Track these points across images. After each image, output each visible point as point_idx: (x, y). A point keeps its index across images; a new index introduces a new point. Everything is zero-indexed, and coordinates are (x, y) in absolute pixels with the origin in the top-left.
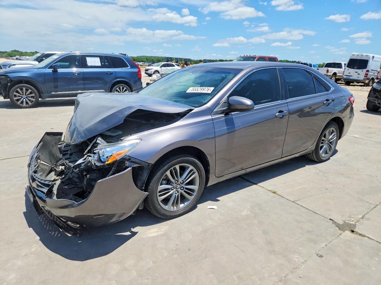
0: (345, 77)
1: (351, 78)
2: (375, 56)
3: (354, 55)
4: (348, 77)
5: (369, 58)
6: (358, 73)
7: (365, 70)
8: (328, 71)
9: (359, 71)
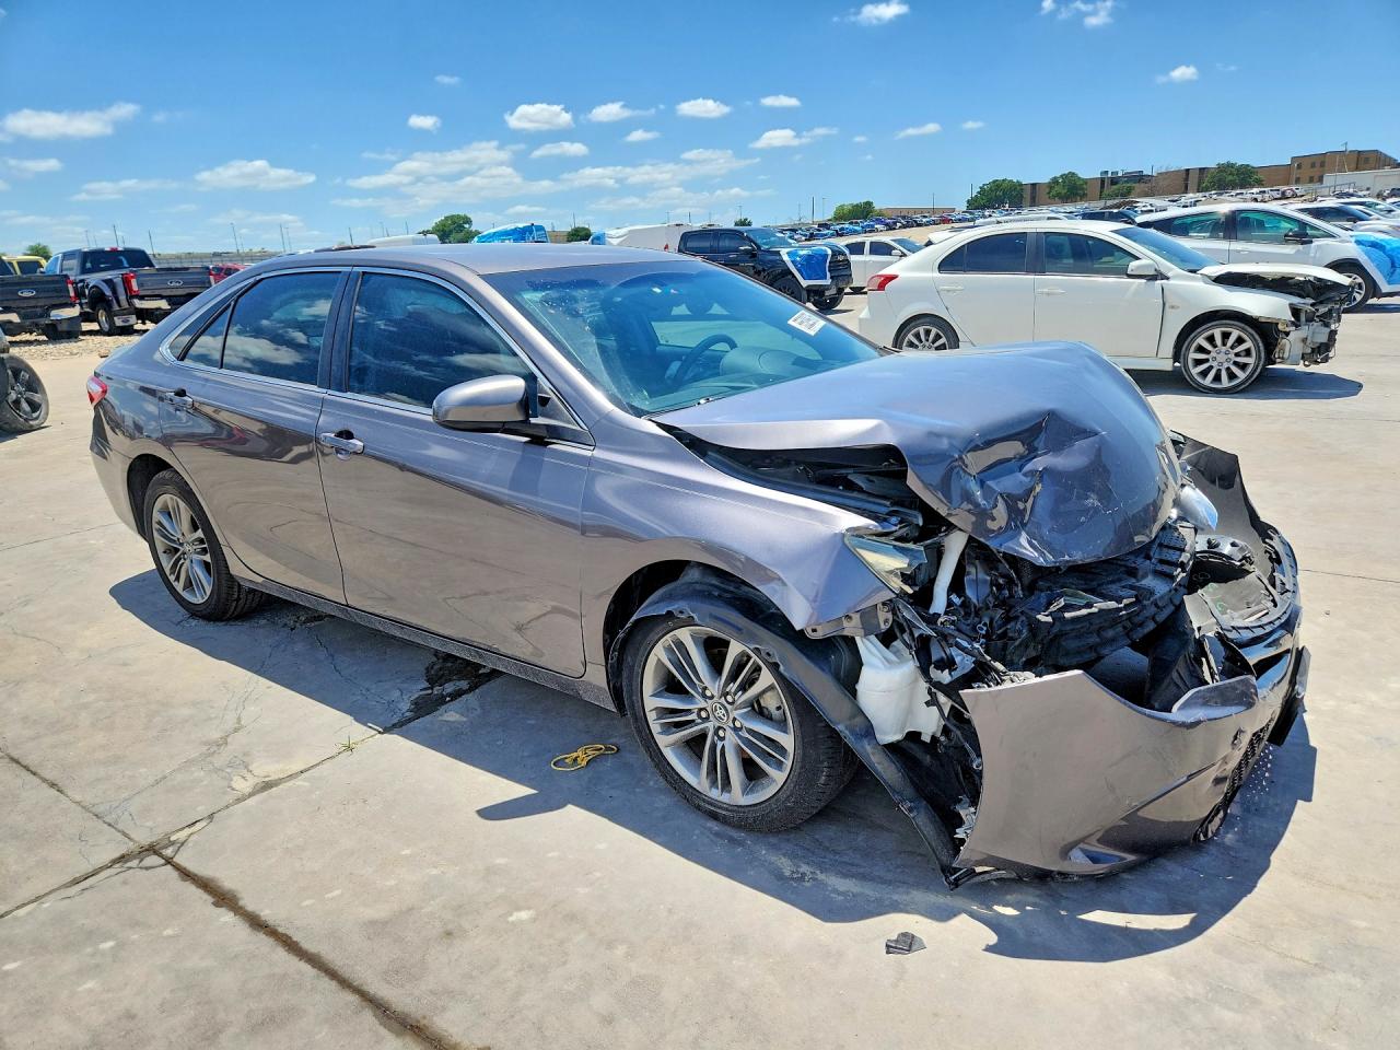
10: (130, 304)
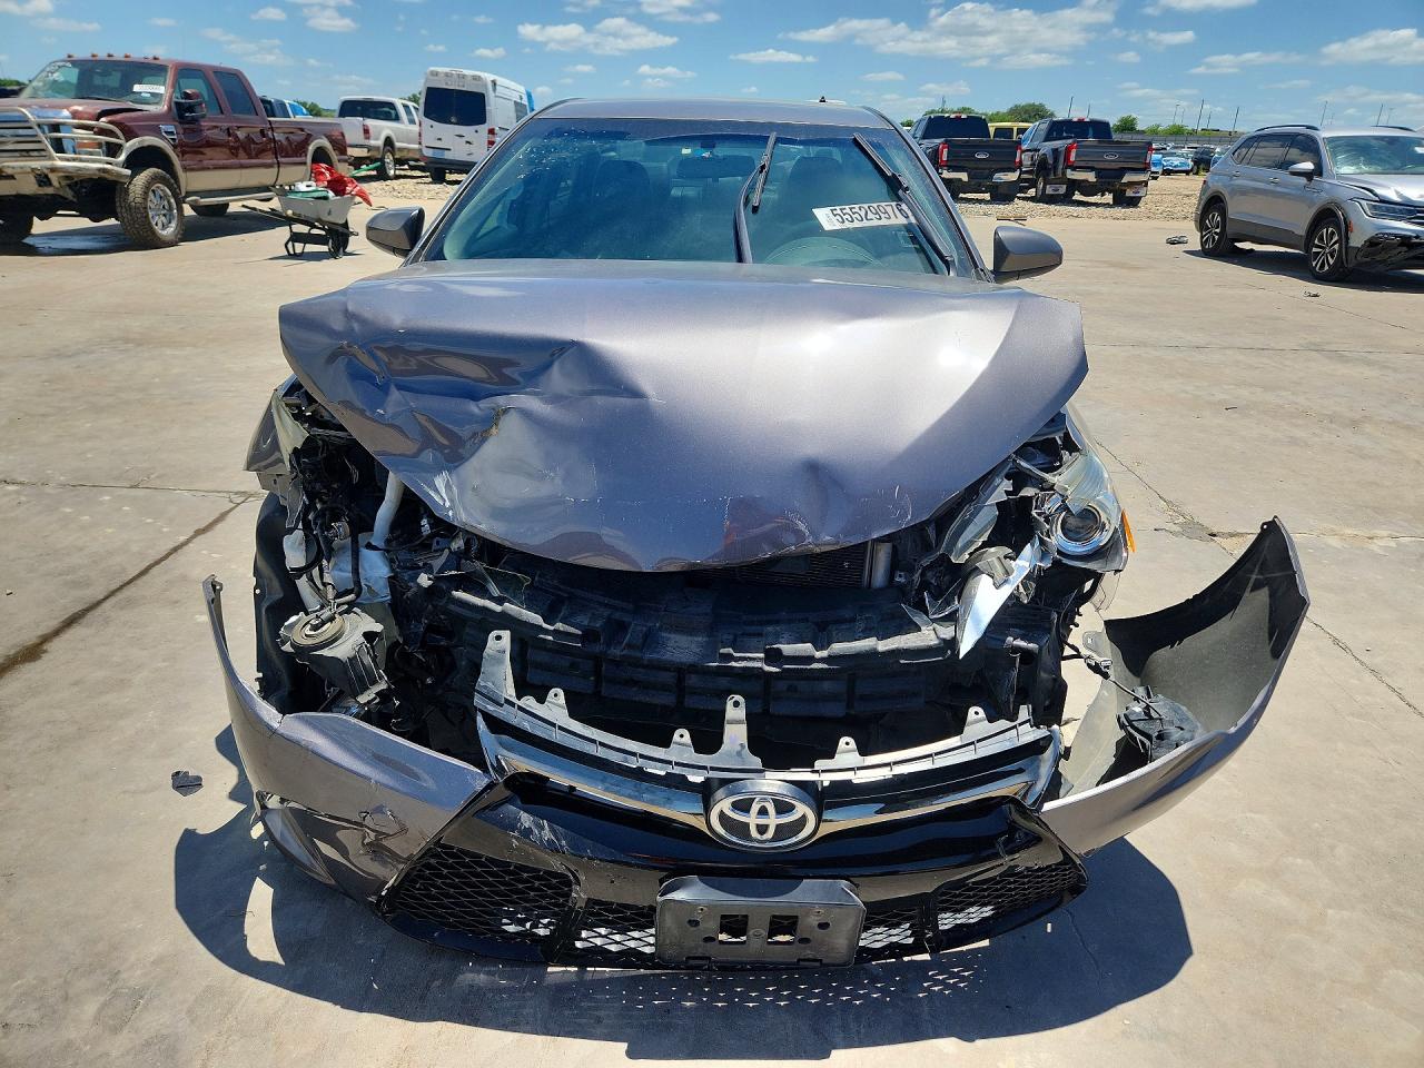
0: (428, 153)
1: (448, 156)
2: (500, 80)
3: (437, 74)
4: (438, 155)
5: (486, 86)
6: (464, 139)
7: (483, 129)
8: (366, 131)
9: (467, 131)
10: (1064, 174)
